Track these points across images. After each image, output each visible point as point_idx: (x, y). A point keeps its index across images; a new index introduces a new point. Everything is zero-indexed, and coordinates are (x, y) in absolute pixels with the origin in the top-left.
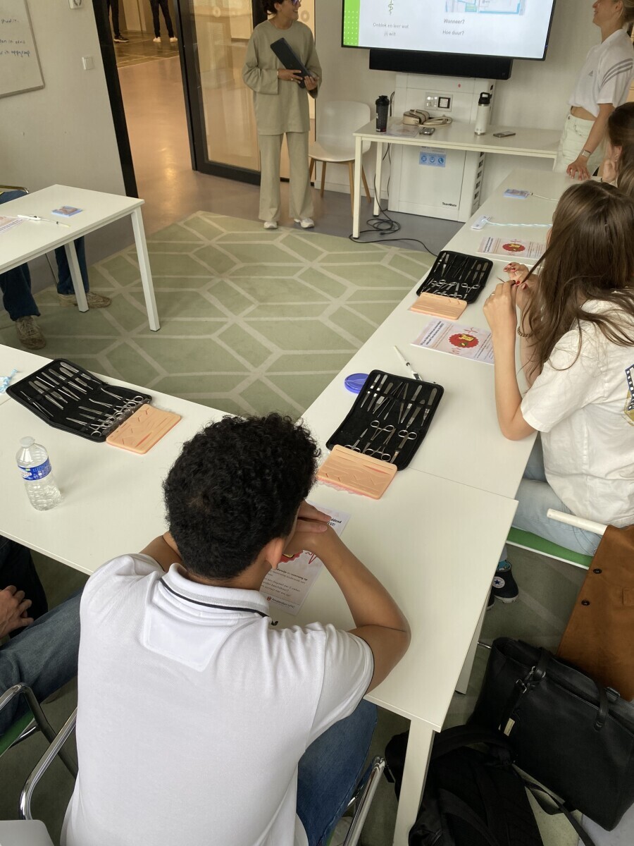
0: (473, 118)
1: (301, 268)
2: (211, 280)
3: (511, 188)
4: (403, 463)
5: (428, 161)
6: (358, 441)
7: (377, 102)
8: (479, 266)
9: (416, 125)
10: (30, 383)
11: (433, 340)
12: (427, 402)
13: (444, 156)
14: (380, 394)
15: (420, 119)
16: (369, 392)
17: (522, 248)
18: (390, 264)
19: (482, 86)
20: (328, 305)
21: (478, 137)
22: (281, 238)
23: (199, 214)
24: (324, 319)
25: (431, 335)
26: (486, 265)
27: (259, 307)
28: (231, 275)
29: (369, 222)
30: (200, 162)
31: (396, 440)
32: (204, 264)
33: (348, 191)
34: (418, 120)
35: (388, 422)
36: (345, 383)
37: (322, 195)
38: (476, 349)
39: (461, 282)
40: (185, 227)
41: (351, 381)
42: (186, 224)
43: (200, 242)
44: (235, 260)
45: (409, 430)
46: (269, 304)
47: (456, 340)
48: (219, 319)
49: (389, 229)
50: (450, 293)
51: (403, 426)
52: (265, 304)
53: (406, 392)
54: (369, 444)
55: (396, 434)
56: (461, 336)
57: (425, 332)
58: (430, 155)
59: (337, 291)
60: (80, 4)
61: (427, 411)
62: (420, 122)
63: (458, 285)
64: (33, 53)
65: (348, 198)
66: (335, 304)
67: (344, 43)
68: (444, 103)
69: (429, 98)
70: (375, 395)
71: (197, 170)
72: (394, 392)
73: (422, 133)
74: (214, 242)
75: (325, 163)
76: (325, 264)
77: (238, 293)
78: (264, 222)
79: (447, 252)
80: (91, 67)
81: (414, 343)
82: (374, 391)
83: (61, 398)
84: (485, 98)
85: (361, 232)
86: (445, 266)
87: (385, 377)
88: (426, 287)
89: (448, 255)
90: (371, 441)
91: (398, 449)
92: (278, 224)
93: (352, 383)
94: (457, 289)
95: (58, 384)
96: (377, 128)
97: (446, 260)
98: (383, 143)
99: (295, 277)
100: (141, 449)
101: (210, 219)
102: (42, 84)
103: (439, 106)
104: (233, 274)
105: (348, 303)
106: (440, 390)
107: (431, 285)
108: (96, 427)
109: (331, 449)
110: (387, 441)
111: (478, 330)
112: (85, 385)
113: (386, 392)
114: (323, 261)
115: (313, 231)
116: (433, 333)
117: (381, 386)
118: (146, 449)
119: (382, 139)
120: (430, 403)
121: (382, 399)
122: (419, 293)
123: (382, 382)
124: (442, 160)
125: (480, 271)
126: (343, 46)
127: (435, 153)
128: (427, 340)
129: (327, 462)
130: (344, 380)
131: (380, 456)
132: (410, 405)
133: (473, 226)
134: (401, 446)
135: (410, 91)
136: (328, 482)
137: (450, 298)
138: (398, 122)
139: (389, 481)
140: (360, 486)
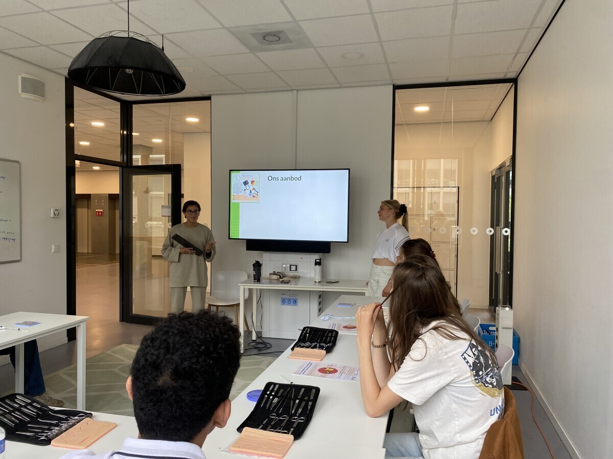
0: (312, 275)
3: (342, 302)
4: (298, 433)
5: (286, 303)
6: (262, 426)
7: (254, 265)
8: (330, 334)
9: (278, 280)
11: (307, 371)
12: (309, 398)
13: (297, 299)
14: (274, 397)
15: (280, 276)
16: (266, 396)
21: (317, 283)
23: (124, 346)
25: (305, 369)
26: (334, 333)
29: (250, 344)
30: (127, 315)
31: (290, 423)
35: (283, 414)
38: (337, 374)
39: (320, 343)
40: (112, 354)
42: (112, 352)
45: (299, 417)
47: (323, 371)
49: (264, 347)
50: (315, 347)
51: (295, 414)
53: (293, 393)
54: (270, 427)
55: (290, 418)
56: (325, 369)
57: (300, 368)
58: (287, 299)
60: (58, 215)
61: (310, 403)
62: (280, 278)
63: (318, 344)
64: (18, 240)
67: (230, 237)
68: (293, 268)
69: (284, 266)
70: (271, 397)
71: (123, 321)
72: (285, 393)
73: (283, 282)
75: (218, 306)
79: (308, 327)
80: (57, 251)
81: (295, 373)
82: (270, 394)
83: (13, 419)
84: (318, 262)
85: (245, 350)
86: (308, 335)
87: (277, 386)
88: (296, 345)
89: (309, 329)
90: (271, 425)
91: (293, 428)
93: (253, 395)
94: (318, 346)
95: (11, 409)
96: (254, 279)
97: (308, 332)
98: (257, 289)
100: (82, 446)
102: (19, 259)
103: (290, 270)
106: (318, 390)
107: (300, 345)
108: (43, 435)
109: (241, 432)
110: (283, 424)
111: (337, 365)
112: (35, 410)
113: (279, 395)
117: (275, 391)
118: (87, 446)
119: (256, 286)
120: (312, 398)
121: (276, 400)
122: (293, 349)
123: (275, 389)
124: (296, 302)
125: (331, 336)
126: (229, 238)
127: (290, 298)
128: (303, 372)
129: (239, 439)
130: (246, 395)
131: (279, 432)
132: (297, 401)
133: (322, 319)
134: (295, 425)
135: (272, 262)
136: (241, 452)
137: (315, 350)
138: (266, 279)
139: (289, 446)
140: (267, 452)
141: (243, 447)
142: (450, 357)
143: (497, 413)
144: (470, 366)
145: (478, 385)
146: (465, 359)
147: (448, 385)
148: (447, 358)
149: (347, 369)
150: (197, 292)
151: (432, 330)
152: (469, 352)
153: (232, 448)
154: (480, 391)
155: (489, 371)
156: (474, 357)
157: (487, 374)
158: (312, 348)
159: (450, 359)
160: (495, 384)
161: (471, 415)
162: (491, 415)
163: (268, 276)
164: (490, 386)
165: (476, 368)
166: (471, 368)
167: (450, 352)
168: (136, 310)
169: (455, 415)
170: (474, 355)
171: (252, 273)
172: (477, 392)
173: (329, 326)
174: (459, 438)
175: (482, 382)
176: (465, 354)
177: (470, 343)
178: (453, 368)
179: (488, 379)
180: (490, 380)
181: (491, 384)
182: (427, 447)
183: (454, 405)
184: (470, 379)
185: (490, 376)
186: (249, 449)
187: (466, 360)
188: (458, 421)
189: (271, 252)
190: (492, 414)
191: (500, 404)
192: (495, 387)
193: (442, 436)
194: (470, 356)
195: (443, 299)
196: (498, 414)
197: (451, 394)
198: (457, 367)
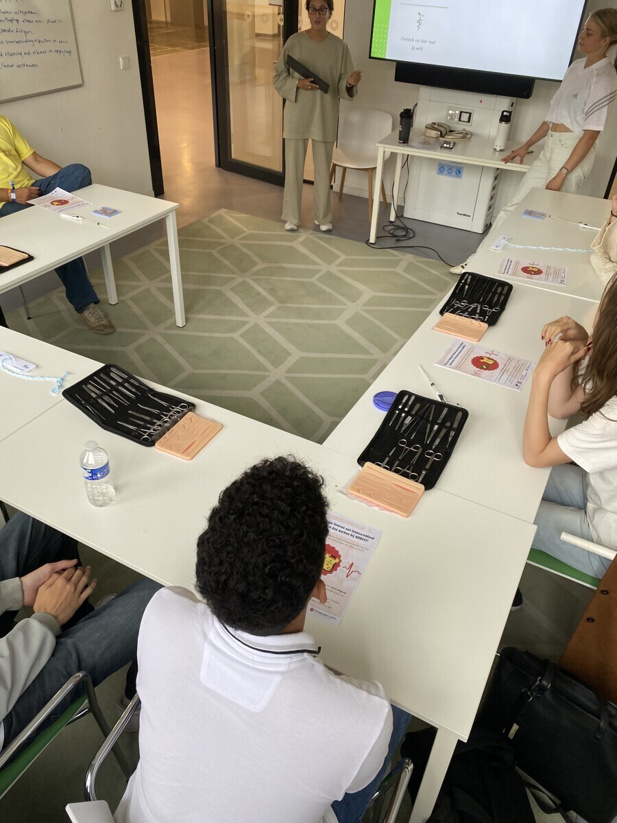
1: (319, 271)
2: (234, 278)
3: (529, 209)
4: (430, 483)
5: (446, 172)
6: (387, 459)
7: (402, 115)
8: (499, 290)
9: (437, 138)
10: (84, 386)
11: (456, 361)
12: (452, 424)
13: (462, 168)
14: (408, 414)
15: (441, 132)
17: (539, 272)
18: (404, 271)
19: (503, 103)
20: (346, 309)
21: (497, 153)
22: (301, 239)
23: (222, 212)
24: (340, 322)
25: (455, 356)
26: (506, 288)
27: (279, 308)
28: (252, 275)
29: (386, 228)
30: (224, 159)
31: (423, 460)
32: (227, 263)
33: (366, 195)
34: (439, 133)
35: (415, 442)
36: (374, 400)
37: (340, 198)
38: (497, 372)
39: (482, 304)
40: (209, 224)
41: (379, 399)
42: (209, 221)
43: (223, 241)
44: (256, 259)
45: (435, 451)
46: (288, 305)
47: (478, 362)
48: (240, 319)
49: (404, 236)
50: (472, 314)
51: (430, 446)
52: (285, 305)
53: (432, 413)
54: (397, 462)
55: (424, 452)
56: (482, 359)
57: (448, 352)
58: (448, 167)
59: (354, 296)
60: (121, 6)
61: (452, 433)
62: (442, 135)
63: (479, 306)
64: (75, 52)
65: (368, 202)
66: (352, 309)
67: (372, 55)
68: (465, 117)
69: (451, 112)
70: (403, 415)
71: (220, 167)
72: (421, 413)
73: (444, 145)
74: (236, 241)
75: (345, 169)
76: (342, 268)
77: (259, 294)
78: (285, 222)
79: (470, 274)
80: (127, 67)
81: (440, 363)
82: (402, 410)
83: (112, 403)
84: (506, 116)
85: (377, 238)
86: (467, 287)
87: (413, 398)
88: (448, 308)
89: (470, 277)
90: (399, 460)
91: (425, 469)
92: (298, 226)
93: (381, 401)
94: (478, 311)
95: (109, 388)
96: (400, 139)
97: (469, 281)
98: (403, 154)
99: (313, 280)
100: (187, 455)
101: (232, 217)
102: (81, 82)
103: (460, 120)
104: (254, 274)
105: (364, 308)
106: (465, 414)
107: (453, 305)
108: (145, 432)
109: (362, 466)
110: (414, 461)
111: (499, 353)
112: (134, 390)
113: (413, 413)
114: (340, 265)
115: (331, 235)
116: (456, 354)
117: (409, 406)
118: (193, 456)
119: (402, 150)
120: (455, 425)
121: (409, 418)
122: (442, 312)
123: (410, 403)
124: (459, 172)
125: (501, 294)
126: (370, 57)
127: (453, 165)
128: (448, 362)
129: (361, 477)
130: (372, 399)
131: (407, 476)
132: (436, 427)
133: (493, 247)
134: (428, 467)
135: (431, 104)
136: (360, 498)
137: (472, 320)
138: (419, 136)
139: (417, 501)
141: (363, 492)
149: (513, 364)
150: (321, 149)
153: (350, 490)
163: (423, 132)
168: (235, 153)
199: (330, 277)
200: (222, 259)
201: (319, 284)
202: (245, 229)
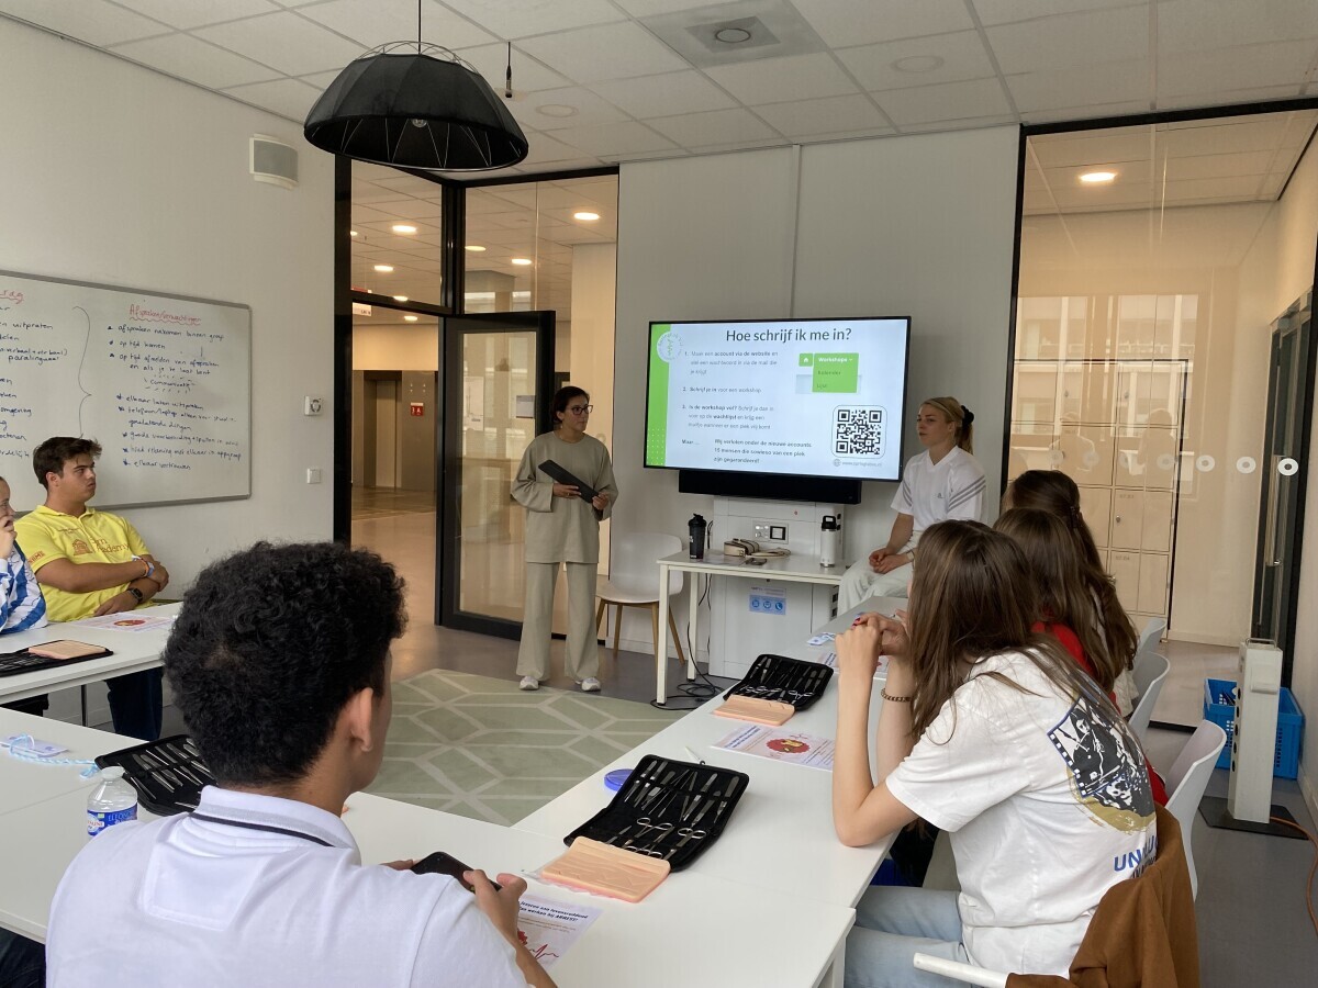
0: (818, 552)
1: (575, 736)
4: (682, 864)
5: (761, 606)
6: (615, 838)
7: (691, 523)
8: (814, 674)
9: (741, 556)
11: (742, 743)
12: (723, 794)
13: (784, 600)
14: (654, 784)
15: (746, 549)
16: (638, 782)
19: (828, 510)
21: (826, 568)
22: (550, 701)
23: (435, 673)
25: (742, 739)
26: (823, 672)
27: (504, 782)
28: (467, 743)
29: (682, 687)
30: (448, 613)
31: (672, 839)
32: (429, 729)
34: (744, 550)
35: (664, 820)
36: (605, 779)
37: (615, 657)
38: (805, 754)
39: (788, 689)
40: (410, 686)
42: (414, 683)
43: (427, 704)
44: (474, 722)
45: (695, 828)
46: (519, 778)
47: (777, 745)
49: (709, 696)
50: (775, 697)
51: (688, 823)
52: (513, 778)
53: (693, 783)
54: (630, 841)
55: (676, 830)
56: (784, 742)
57: (732, 735)
58: (764, 598)
60: (319, 409)
61: (723, 805)
62: (747, 552)
63: (784, 693)
64: (245, 458)
65: (653, 659)
67: (648, 463)
68: (778, 533)
69: (758, 528)
70: (647, 785)
71: (440, 624)
72: (675, 782)
73: (751, 562)
74: (450, 705)
75: (620, 605)
76: (610, 733)
77: (475, 765)
79: (769, 656)
80: (317, 481)
81: (719, 745)
82: (647, 779)
84: (830, 522)
85: (668, 698)
86: (765, 671)
87: (665, 764)
88: (736, 690)
89: (769, 660)
90: (634, 839)
91: (675, 848)
93: (617, 778)
94: (782, 695)
96: (691, 554)
97: (768, 665)
98: (699, 574)
99: (566, 747)
101: (451, 678)
102: (246, 493)
103: (771, 537)
104: (471, 742)
106: (744, 779)
107: (745, 690)
109: (570, 844)
111: (810, 736)
113: (663, 782)
114: (608, 729)
116: (745, 737)
117: (657, 774)
119: (697, 568)
120: (728, 794)
121: (656, 790)
122: (726, 697)
123: (659, 770)
124: (781, 606)
125: (816, 678)
126: (645, 466)
127: (771, 596)
128: (735, 744)
129: (563, 858)
130: (604, 776)
131: (646, 854)
132: (698, 798)
133: (810, 642)
134: (680, 845)
135: (730, 519)
136: (562, 883)
137: (773, 703)
138: (719, 553)
139: (655, 884)
140: (610, 886)
141: (566, 874)
142: (1020, 736)
143: (1131, 865)
144: (1068, 758)
145: (1085, 800)
146: (1056, 741)
147: (1017, 794)
148: (1015, 738)
150: (580, 574)
151: (985, 677)
152: (1069, 727)
153: (544, 873)
154: (1091, 814)
155: (1116, 773)
156: (1078, 739)
157: (1110, 780)
158: (769, 699)
159: (1020, 740)
160: (1128, 802)
161: (1067, 865)
162: (1117, 869)
163: (722, 548)
164: (1117, 805)
165: (1083, 764)
166: (1071, 763)
167: (1020, 724)
168: (467, 603)
169: (1033, 862)
170: (1080, 734)
171: (689, 539)
172: (1082, 816)
173: (821, 659)
174: (1037, 911)
175: (1096, 796)
176: (1057, 732)
177: (1072, 710)
178: (1026, 761)
179: (1111, 790)
180: (1116, 792)
181: (1119, 800)
182: (971, 922)
183: (1031, 841)
184: (1067, 788)
185: (1115, 783)
186: (578, 878)
187: (1059, 745)
188: (1038, 874)
189: (731, 498)
190: (1119, 866)
191: (1141, 847)
192: (1129, 808)
193: (1002, 900)
194: (1069, 737)
195: (1021, 608)
196: (1133, 869)
197: (1024, 816)
198: (1036, 757)
199: (591, 742)
200: (422, 725)
201: (571, 751)
202: (466, 690)
